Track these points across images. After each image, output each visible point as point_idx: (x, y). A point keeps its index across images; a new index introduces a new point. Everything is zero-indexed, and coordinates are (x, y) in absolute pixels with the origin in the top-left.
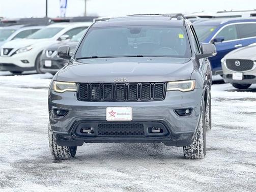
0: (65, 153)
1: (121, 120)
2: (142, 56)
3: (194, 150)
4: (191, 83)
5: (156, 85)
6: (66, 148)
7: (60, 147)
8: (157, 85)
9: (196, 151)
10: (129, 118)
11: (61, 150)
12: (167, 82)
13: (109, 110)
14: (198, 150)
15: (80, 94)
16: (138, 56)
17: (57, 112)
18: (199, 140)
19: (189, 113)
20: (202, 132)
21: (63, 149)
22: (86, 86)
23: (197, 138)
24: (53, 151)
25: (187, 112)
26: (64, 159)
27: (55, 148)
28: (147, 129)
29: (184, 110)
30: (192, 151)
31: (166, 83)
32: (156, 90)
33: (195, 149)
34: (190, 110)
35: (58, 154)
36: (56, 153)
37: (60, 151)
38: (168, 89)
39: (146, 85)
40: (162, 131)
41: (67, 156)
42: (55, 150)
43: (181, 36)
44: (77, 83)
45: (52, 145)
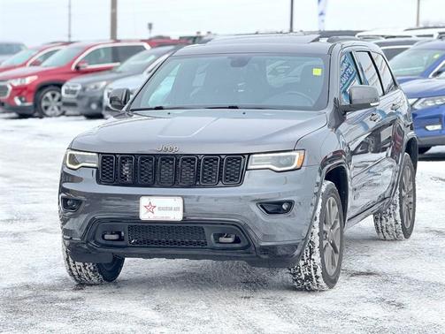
0: (91, 274)
1: (164, 219)
2: (236, 108)
3: (305, 275)
4: (295, 156)
5: (228, 159)
6: (90, 266)
7: (81, 264)
8: (231, 159)
9: (309, 278)
10: (177, 216)
11: (83, 269)
12: (249, 154)
13: (144, 201)
14: (313, 275)
15: (103, 172)
16: (230, 108)
17: (68, 202)
18: (312, 257)
19: (288, 210)
20: (317, 244)
21: (85, 266)
22: (112, 158)
23: (308, 254)
24: (70, 269)
25: (284, 207)
26: (91, 285)
27: (72, 264)
28: (212, 237)
29: (281, 203)
30: (303, 277)
31: (246, 156)
32: (229, 168)
33: (307, 273)
34: (291, 203)
35: (80, 276)
36: (75, 273)
37: (80, 270)
38: (249, 167)
39: (211, 159)
40: (237, 241)
41: (95, 280)
42: (73, 269)
43: (317, 72)
44: (99, 153)
45: (67, 259)
